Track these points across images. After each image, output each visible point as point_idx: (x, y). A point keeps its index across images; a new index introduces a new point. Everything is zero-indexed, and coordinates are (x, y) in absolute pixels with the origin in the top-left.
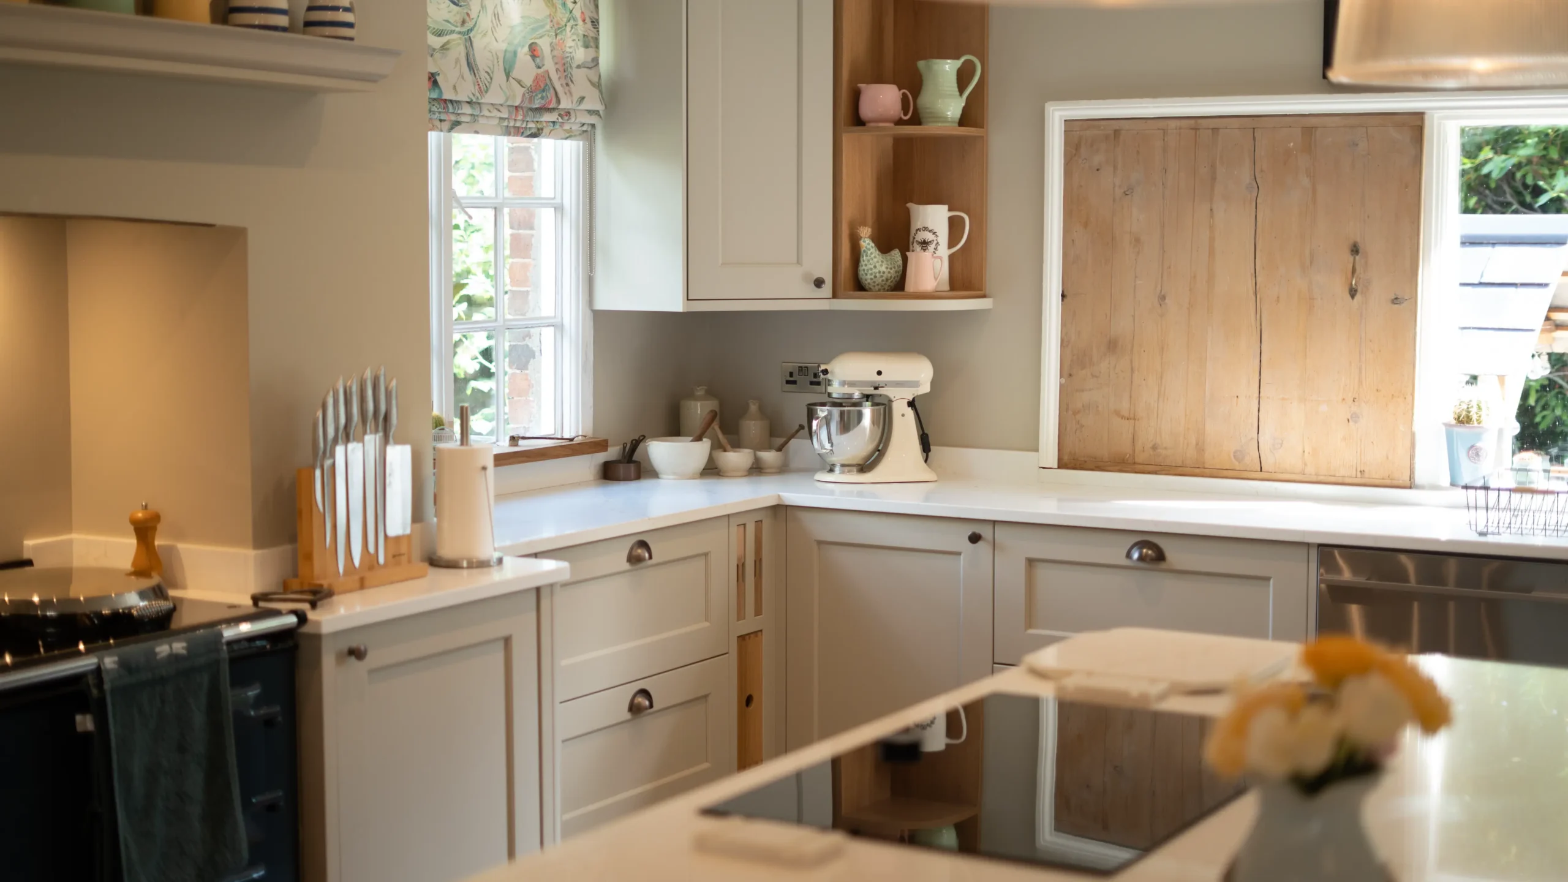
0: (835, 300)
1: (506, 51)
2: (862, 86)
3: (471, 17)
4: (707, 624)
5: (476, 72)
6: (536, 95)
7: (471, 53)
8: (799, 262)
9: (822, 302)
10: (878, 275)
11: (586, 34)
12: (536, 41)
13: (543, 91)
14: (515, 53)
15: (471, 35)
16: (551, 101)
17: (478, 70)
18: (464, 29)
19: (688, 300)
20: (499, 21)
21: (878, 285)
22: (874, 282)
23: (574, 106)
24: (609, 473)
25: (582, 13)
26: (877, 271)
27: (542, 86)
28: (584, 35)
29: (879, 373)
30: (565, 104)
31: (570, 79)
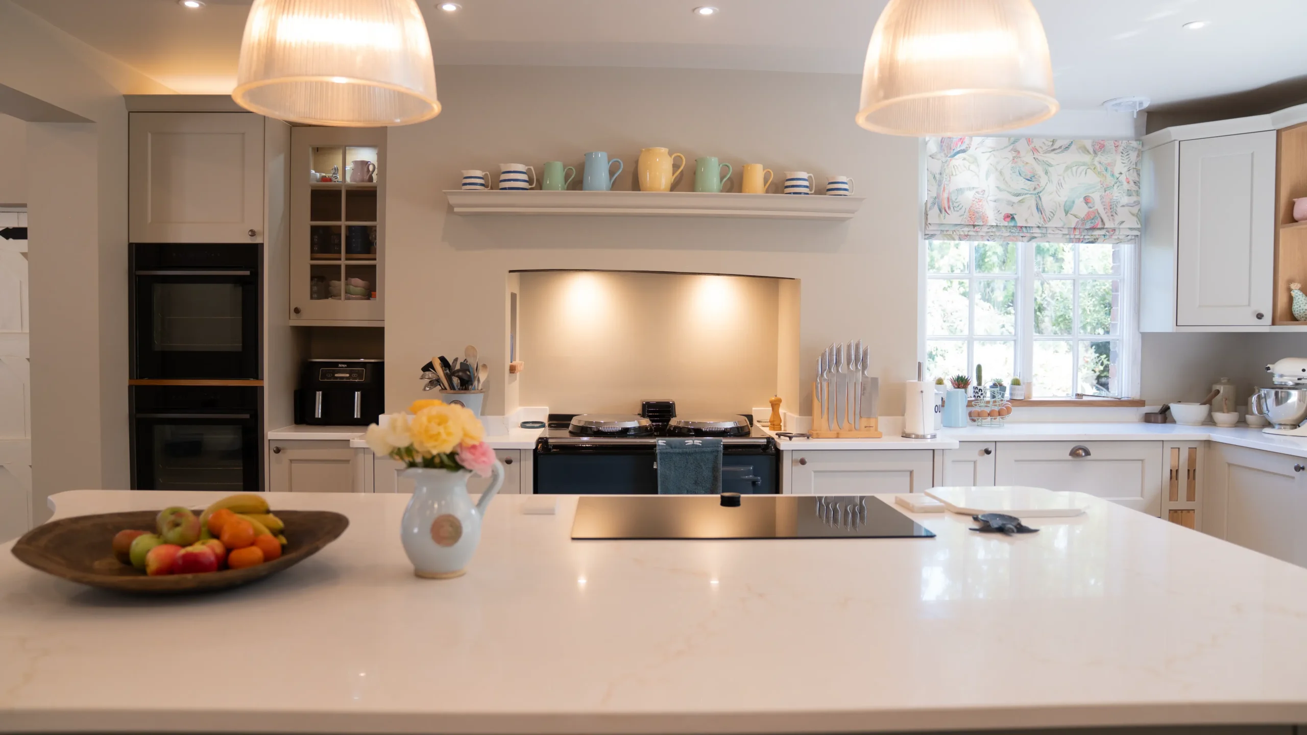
0: (1273, 326)
1: (1066, 202)
2: (1295, 200)
3: (1041, 186)
4: (1141, 499)
5: (1042, 212)
6: (1087, 222)
7: (1040, 203)
8: (1249, 305)
9: (1264, 326)
10: (1302, 311)
11: (1129, 189)
12: (1089, 195)
13: (1093, 219)
14: (1073, 202)
15: (1040, 195)
16: (1098, 224)
17: (1044, 210)
18: (1036, 191)
19: (1177, 325)
20: (1062, 186)
21: (1303, 317)
22: (1300, 316)
23: (1116, 226)
24: (1148, 418)
25: (1127, 178)
26: (1301, 308)
27: (1092, 217)
28: (1128, 190)
29: (1304, 370)
30: (1108, 225)
31: (1115, 212)
